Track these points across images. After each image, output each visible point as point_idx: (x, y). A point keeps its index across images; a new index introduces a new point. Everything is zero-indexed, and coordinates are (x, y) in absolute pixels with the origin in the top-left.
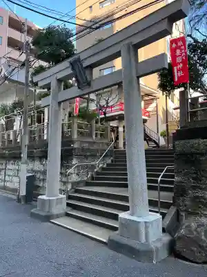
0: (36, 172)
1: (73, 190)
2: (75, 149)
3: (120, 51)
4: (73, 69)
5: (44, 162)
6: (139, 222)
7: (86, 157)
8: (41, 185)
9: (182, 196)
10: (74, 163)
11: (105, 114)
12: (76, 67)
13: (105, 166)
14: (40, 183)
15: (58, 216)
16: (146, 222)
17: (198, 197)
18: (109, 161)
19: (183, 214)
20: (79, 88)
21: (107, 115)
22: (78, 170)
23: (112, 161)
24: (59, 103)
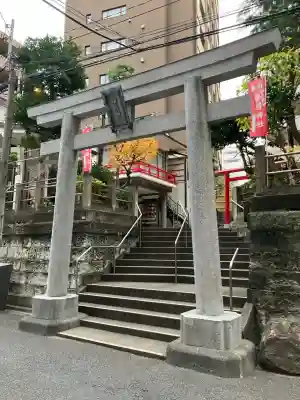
0: (13, 260)
1: (84, 287)
2: (88, 223)
3: (182, 86)
4: (107, 102)
5: (29, 245)
6: (217, 322)
7: (103, 237)
8: (23, 282)
9: (260, 287)
10: (85, 245)
11: (129, 173)
12: (113, 102)
13: (128, 251)
14: (20, 279)
15: (69, 327)
16: (225, 322)
17: (282, 289)
18: (134, 245)
19: (263, 313)
20: (113, 131)
21: (131, 175)
22: (92, 255)
23: (138, 245)
24: (75, 151)
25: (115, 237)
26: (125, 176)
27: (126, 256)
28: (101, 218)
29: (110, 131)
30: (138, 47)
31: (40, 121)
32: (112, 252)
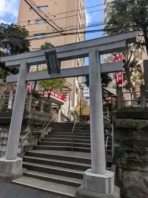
1: (24, 153)
2: (29, 119)
3: (88, 54)
4: (47, 58)
6: (105, 178)
7: (36, 126)
9: (120, 157)
10: (27, 130)
11: (49, 95)
12: (50, 58)
13: (47, 134)
15: (18, 177)
16: (109, 178)
18: (50, 130)
19: (121, 170)
20: (49, 73)
22: (30, 136)
23: (52, 131)
24: (27, 82)
25: (41, 126)
26: (47, 96)
27: (46, 136)
28: (35, 116)
29: (48, 73)
30: (63, 33)
31: (7, 64)
32: (39, 134)
